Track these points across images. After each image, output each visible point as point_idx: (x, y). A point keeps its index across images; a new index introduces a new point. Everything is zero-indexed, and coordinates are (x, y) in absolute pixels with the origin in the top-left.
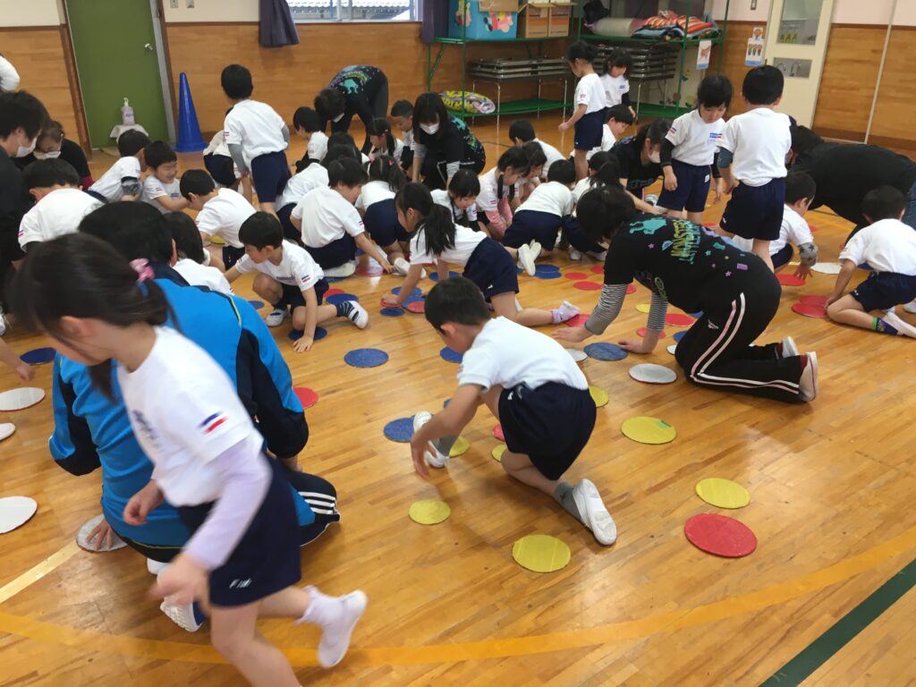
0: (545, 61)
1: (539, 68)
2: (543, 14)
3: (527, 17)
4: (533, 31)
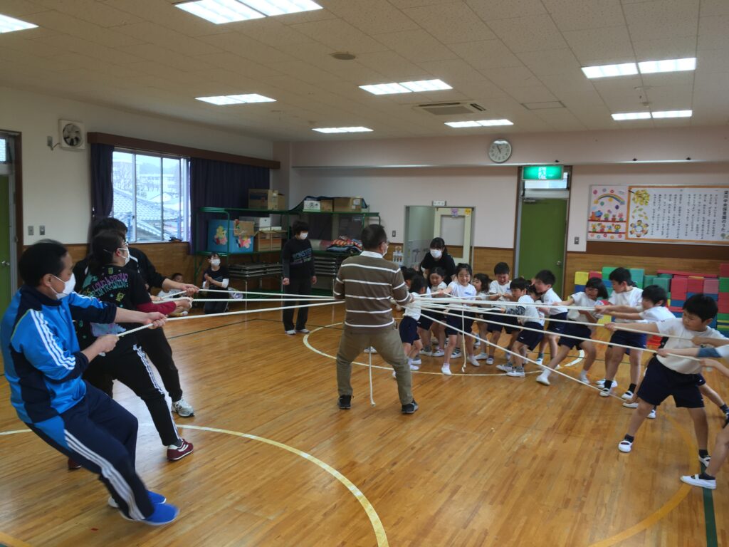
0: (270, 266)
1: (268, 270)
2: (268, 237)
3: (259, 239)
4: (262, 248)
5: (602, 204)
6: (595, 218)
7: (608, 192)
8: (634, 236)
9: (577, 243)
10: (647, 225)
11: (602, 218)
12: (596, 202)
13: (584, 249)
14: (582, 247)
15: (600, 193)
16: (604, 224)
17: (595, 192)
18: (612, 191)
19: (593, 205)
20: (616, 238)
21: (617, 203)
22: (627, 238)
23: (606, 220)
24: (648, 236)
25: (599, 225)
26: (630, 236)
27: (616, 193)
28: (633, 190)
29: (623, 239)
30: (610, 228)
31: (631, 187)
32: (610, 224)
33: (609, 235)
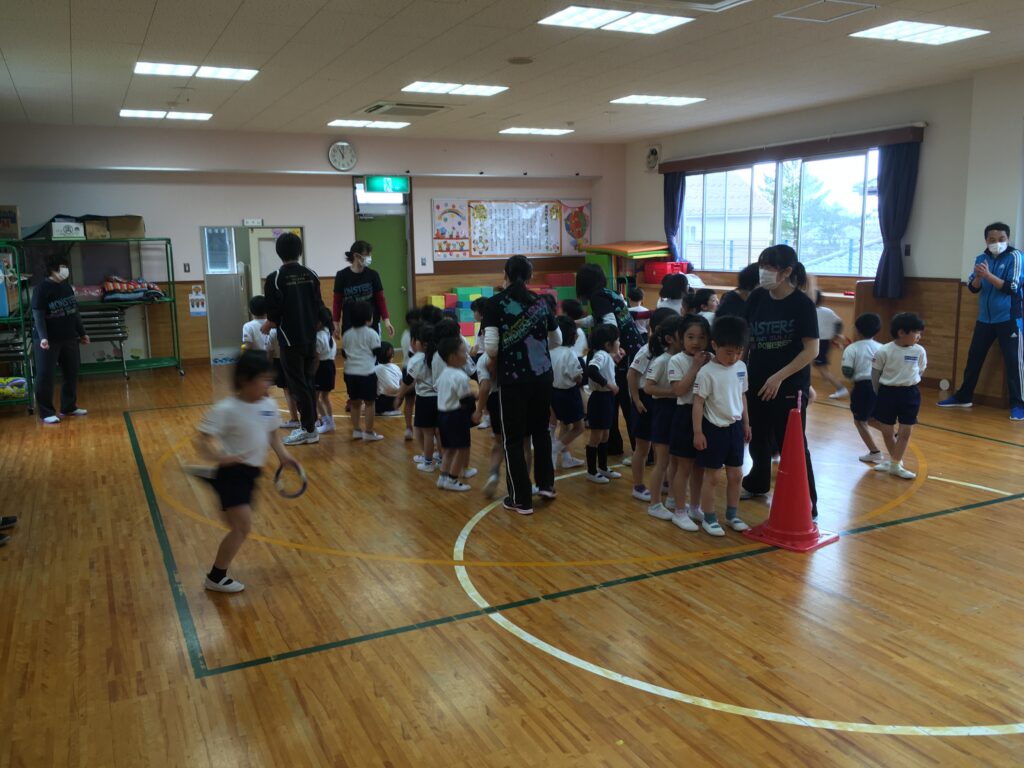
5: (446, 220)
6: (440, 235)
7: (450, 207)
8: (477, 253)
9: (424, 264)
10: (487, 241)
11: (447, 235)
12: (440, 218)
13: (431, 271)
14: (429, 269)
15: (443, 209)
16: (449, 241)
17: (438, 207)
18: (454, 206)
19: (437, 221)
20: (462, 257)
21: (459, 219)
22: (471, 255)
23: (451, 237)
24: (489, 252)
25: (445, 242)
26: (473, 253)
27: (457, 208)
28: (472, 205)
29: (467, 258)
30: (454, 245)
31: (470, 202)
32: (454, 242)
33: (455, 253)
